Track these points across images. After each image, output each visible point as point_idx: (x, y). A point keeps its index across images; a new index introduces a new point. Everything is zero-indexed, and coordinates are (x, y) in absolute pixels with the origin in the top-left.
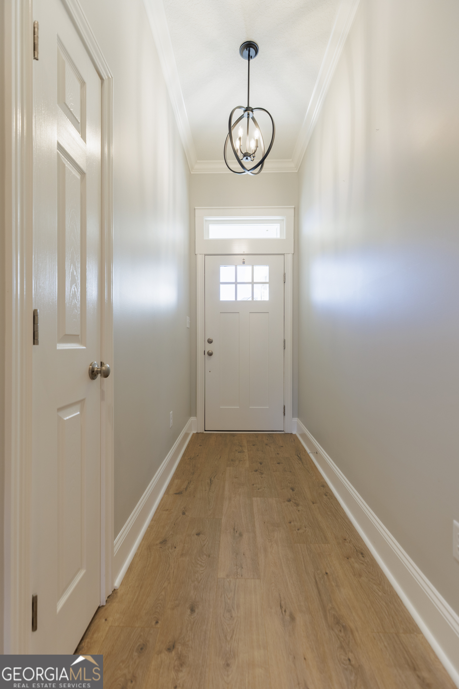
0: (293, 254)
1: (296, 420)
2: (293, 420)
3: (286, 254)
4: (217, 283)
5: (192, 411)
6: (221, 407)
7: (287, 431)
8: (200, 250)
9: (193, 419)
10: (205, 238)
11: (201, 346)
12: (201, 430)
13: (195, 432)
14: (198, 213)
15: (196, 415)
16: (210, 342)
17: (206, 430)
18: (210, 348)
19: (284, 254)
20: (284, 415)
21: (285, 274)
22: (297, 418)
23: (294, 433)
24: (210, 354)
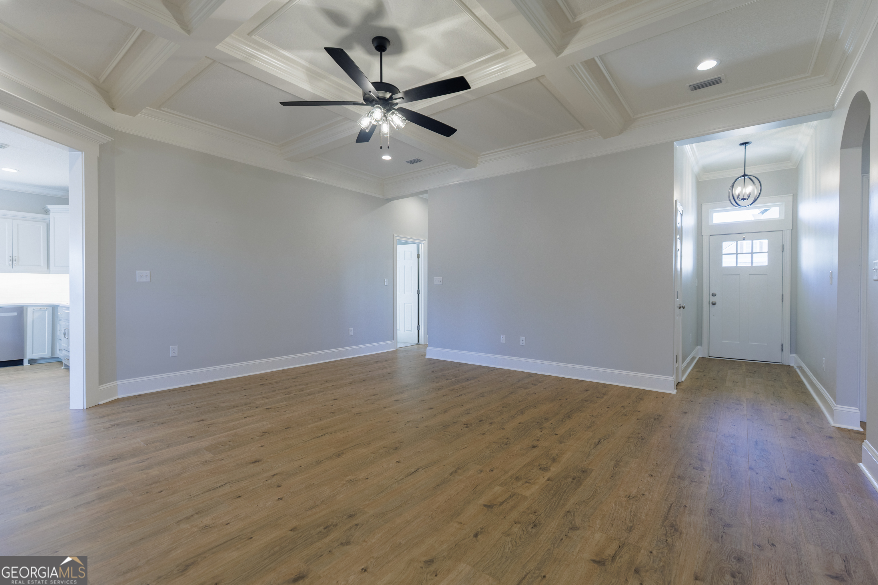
0: (792, 230)
1: (794, 355)
2: (791, 355)
3: (785, 230)
4: (720, 255)
5: (698, 342)
6: (723, 341)
7: (786, 363)
8: (706, 232)
9: (699, 348)
10: (710, 224)
11: (706, 298)
12: (706, 356)
13: (701, 357)
14: (705, 206)
15: (702, 346)
16: (714, 295)
17: (710, 356)
18: (713, 299)
19: (782, 231)
20: (782, 351)
21: (783, 246)
22: (795, 354)
23: (791, 365)
24: (714, 304)
